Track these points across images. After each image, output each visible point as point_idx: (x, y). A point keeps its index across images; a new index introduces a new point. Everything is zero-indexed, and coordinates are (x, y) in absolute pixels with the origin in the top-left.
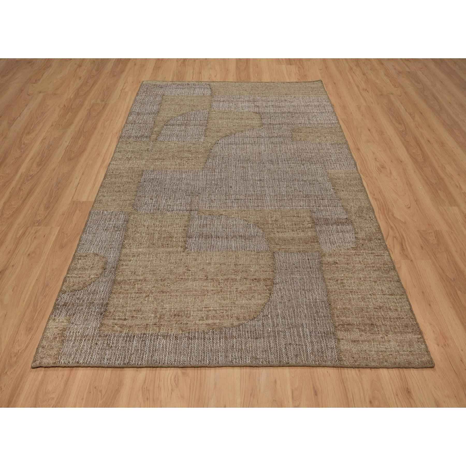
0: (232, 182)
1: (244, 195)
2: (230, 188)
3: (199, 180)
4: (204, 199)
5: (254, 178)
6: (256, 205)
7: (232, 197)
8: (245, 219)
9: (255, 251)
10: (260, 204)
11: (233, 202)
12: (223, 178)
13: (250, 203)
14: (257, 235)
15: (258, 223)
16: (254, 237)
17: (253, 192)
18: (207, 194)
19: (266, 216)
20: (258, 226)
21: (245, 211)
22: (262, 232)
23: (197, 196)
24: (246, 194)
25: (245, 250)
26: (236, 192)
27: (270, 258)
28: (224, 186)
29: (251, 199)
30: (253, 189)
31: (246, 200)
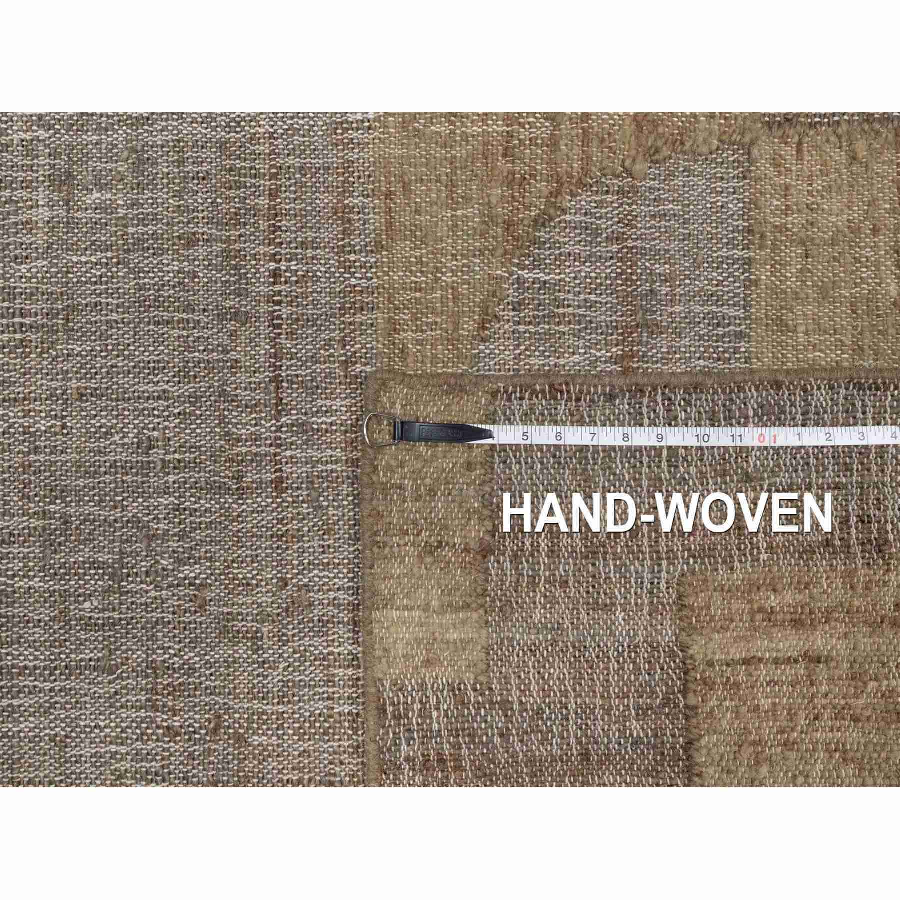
0: (89, 435)
1: (233, 334)
2: (157, 455)
3: (62, 743)
4: (276, 677)
5: (40, 239)
6: (330, 233)
7: (256, 439)
8: (468, 327)
9: (749, 262)
10: (325, 200)
11: (302, 428)
12: (45, 514)
13: (316, 280)
14: (618, 239)
15: (509, 225)
16: (627, 257)
17: (201, 251)
18: (223, 652)
19: (439, 153)
20: (539, 223)
21: (394, 328)
22: (585, 199)
23: (240, 740)
24: (221, 317)
25: (740, 336)
26: (195, 399)
27: (799, 151)
28: (134, 508)
29: (276, 275)
30: (162, 252)
31: (285, 311)
